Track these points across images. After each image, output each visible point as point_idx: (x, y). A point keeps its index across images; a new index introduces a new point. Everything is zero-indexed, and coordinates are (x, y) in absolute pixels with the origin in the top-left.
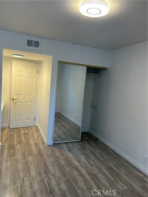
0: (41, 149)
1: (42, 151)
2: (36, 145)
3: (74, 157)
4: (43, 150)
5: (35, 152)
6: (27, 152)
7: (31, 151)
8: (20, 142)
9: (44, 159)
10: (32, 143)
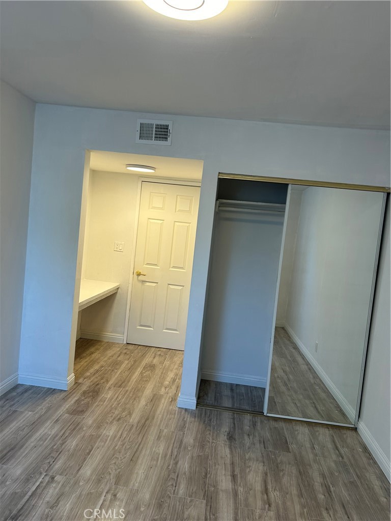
0: (158, 412)
1: (155, 420)
2: (155, 399)
3: (228, 461)
4: (160, 416)
5: (135, 418)
6: (117, 412)
7: (130, 412)
8: (120, 384)
9: (143, 443)
10: (148, 391)
